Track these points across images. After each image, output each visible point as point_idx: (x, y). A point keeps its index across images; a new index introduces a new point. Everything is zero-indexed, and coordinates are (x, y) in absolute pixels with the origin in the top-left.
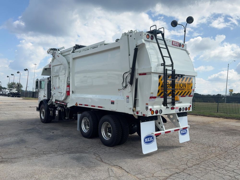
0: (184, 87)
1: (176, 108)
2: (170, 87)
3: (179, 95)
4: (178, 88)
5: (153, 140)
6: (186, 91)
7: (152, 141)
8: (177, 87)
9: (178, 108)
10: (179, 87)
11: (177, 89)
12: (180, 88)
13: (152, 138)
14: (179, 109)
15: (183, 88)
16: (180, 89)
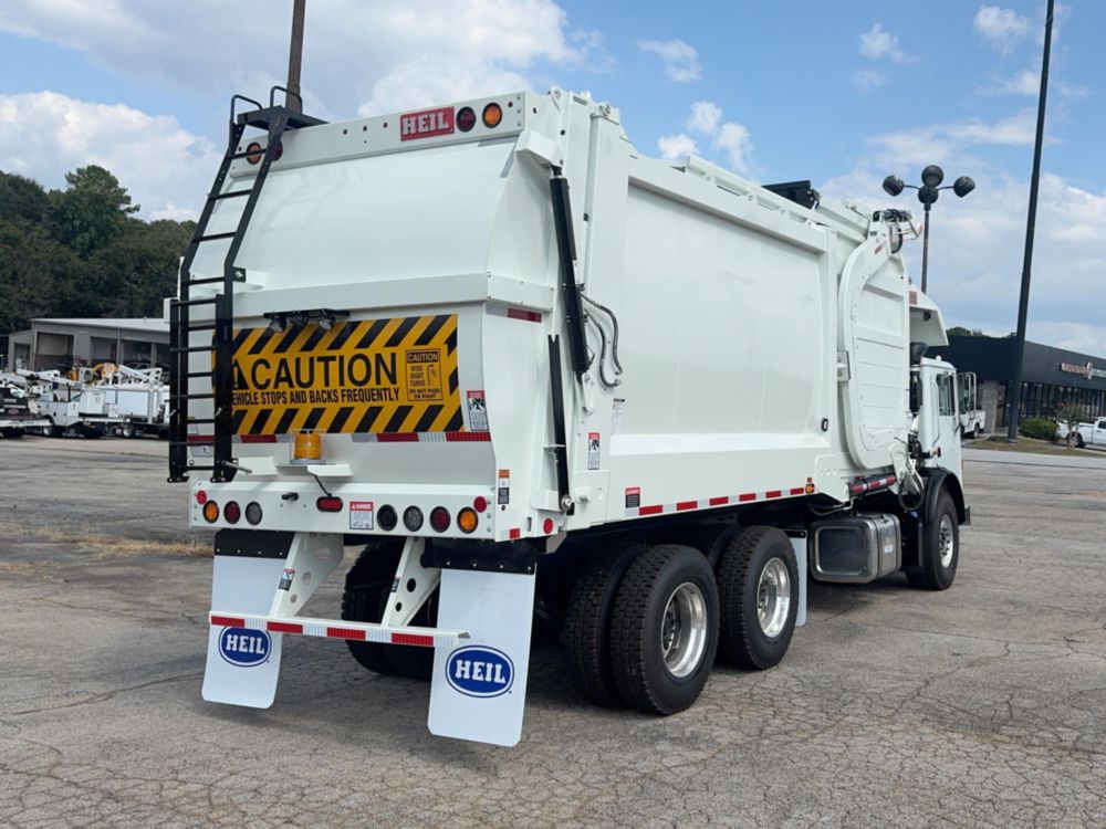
0: (378, 382)
1: (352, 503)
2: (276, 386)
3: (358, 431)
4: (331, 388)
5: (263, 652)
6: (403, 402)
7: (261, 656)
8: (327, 384)
9: (369, 506)
10: (342, 383)
11: (325, 396)
12: (348, 385)
13: (259, 640)
14: (376, 510)
15: (372, 384)
16: (350, 395)
